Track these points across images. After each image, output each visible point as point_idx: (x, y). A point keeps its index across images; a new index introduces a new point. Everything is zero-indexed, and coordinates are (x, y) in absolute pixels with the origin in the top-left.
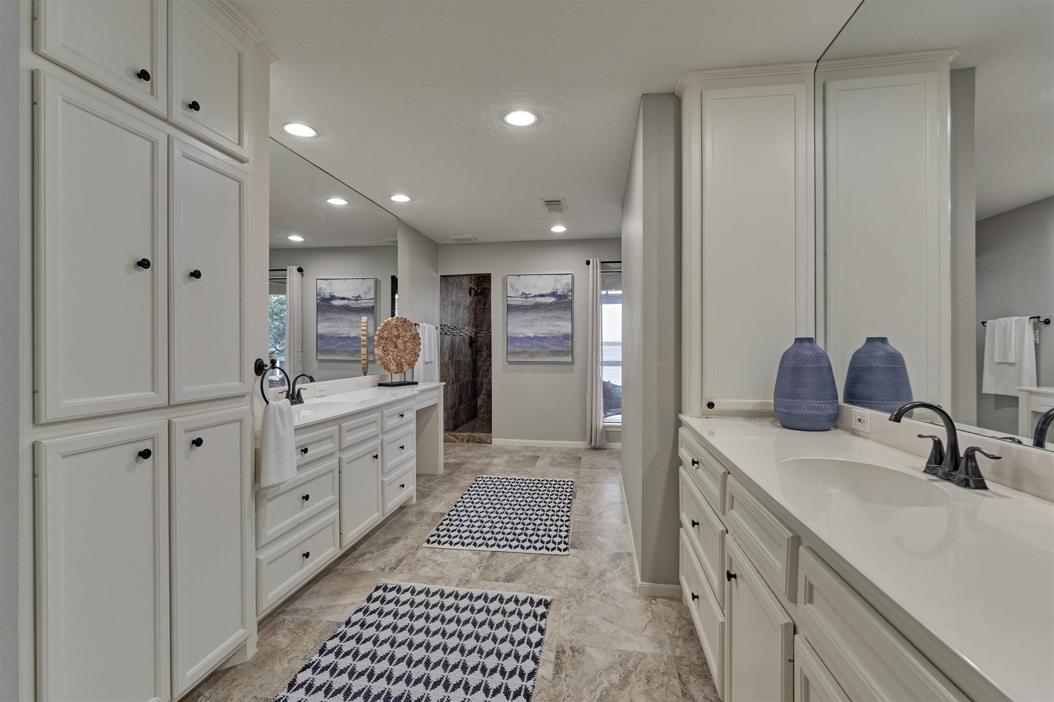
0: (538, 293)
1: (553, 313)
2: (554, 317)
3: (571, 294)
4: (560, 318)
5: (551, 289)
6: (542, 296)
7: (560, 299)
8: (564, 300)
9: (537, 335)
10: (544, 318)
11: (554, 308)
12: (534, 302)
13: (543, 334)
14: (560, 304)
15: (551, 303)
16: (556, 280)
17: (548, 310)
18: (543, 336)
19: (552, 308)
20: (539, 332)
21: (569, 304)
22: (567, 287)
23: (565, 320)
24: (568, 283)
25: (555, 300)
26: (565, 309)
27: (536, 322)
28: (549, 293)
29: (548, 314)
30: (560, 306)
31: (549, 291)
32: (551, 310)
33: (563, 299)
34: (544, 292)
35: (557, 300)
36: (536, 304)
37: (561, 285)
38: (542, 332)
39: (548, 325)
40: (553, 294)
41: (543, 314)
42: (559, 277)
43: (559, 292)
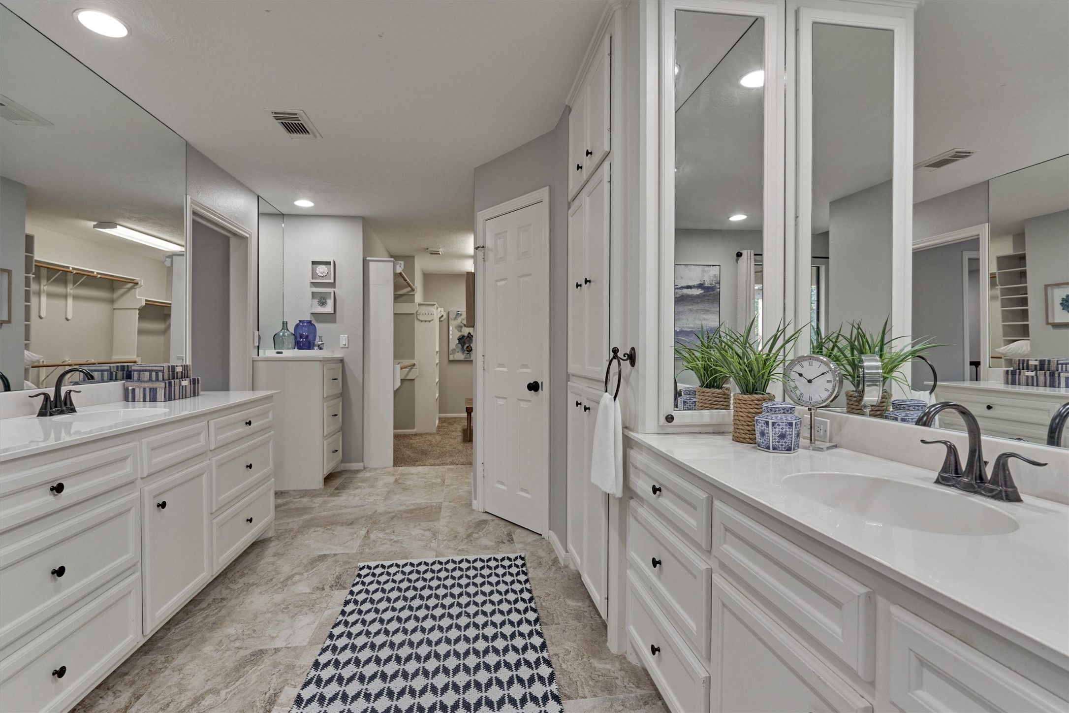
0: (685, 284)
1: (700, 306)
2: (701, 309)
3: (719, 287)
4: (707, 311)
5: (699, 280)
6: (689, 287)
7: (708, 291)
8: (712, 293)
9: (683, 329)
10: (691, 310)
11: (701, 301)
12: (681, 293)
13: (689, 328)
14: (708, 297)
15: (698, 295)
16: (703, 271)
17: (695, 303)
18: (689, 330)
19: (699, 300)
20: (685, 326)
21: (716, 297)
22: (715, 279)
23: (713, 313)
24: (715, 275)
25: (702, 292)
26: (713, 302)
27: (682, 315)
28: (696, 285)
29: (695, 307)
30: (707, 298)
31: (696, 283)
32: (698, 303)
33: (711, 291)
34: (691, 284)
35: (704, 292)
36: (682, 296)
37: (708, 276)
38: (688, 326)
39: (695, 319)
40: (701, 286)
41: (691, 307)
42: (707, 268)
43: (706, 283)
